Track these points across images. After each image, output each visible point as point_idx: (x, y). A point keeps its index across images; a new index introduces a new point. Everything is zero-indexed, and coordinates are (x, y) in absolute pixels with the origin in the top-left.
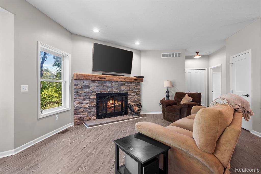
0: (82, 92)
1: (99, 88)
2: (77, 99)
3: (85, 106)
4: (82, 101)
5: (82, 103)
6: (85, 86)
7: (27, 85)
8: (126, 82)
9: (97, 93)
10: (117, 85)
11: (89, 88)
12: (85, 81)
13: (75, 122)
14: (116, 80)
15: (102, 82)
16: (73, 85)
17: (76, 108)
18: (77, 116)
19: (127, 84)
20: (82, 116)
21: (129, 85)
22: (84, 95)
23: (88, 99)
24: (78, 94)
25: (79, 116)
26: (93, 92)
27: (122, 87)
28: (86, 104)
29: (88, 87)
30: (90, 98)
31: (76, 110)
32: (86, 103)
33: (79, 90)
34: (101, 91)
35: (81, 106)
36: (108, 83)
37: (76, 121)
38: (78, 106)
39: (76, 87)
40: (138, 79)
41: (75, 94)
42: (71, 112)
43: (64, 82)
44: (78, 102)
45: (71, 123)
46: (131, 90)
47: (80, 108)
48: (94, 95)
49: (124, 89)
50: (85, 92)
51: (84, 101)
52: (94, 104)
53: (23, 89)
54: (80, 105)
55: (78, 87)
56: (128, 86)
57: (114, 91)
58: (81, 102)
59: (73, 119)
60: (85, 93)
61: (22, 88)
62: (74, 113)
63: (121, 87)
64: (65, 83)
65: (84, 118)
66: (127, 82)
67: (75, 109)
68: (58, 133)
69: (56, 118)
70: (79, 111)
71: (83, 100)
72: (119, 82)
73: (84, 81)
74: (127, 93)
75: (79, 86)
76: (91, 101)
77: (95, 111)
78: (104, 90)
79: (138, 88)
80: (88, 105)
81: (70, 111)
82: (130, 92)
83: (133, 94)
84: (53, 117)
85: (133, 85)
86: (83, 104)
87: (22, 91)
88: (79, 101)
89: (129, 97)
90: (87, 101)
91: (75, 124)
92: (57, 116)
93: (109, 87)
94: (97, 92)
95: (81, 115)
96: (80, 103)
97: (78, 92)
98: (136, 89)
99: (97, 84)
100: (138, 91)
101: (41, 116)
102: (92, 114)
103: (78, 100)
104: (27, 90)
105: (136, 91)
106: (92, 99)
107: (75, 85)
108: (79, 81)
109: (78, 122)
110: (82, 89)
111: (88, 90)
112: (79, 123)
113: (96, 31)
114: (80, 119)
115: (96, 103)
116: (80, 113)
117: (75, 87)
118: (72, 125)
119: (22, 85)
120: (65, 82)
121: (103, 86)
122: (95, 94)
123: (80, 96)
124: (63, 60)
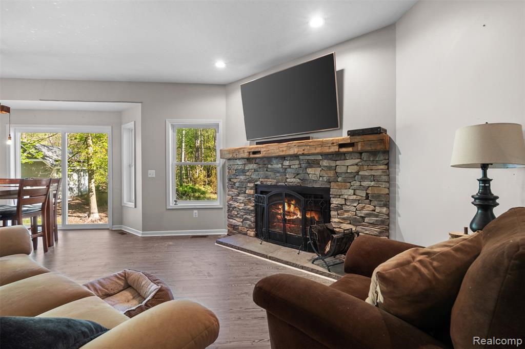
0: (235, 180)
1: (258, 174)
3: (238, 206)
4: (236, 197)
5: (235, 200)
6: (239, 170)
7: (154, 171)
8: (321, 154)
9: (256, 183)
10: (297, 166)
11: (244, 174)
12: (238, 162)
13: (228, 230)
14: (282, 154)
15: (264, 161)
18: (230, 221)
19: (325, 163)
20: (235, 223)
21: (333, 164)
22: (238, 187)
23: (242, 193)
24: (231, 183)
25: (232, 222)
26: (250, 182)
27: (310, 169)
28: (240, 203)
29: (243, 172)
30: (245, 193)
31: (230, 211)
33: (233, 176)
34: (262, 180)
35: (234, 206)
36: (274, 161)
37: (230, 229)
38: (230, 204)
39: (229, 172)
40: (356, 140)
45: (223, 230)
46: (340, 179)
47: (233, 209)
48: (251, 188)
49: (316, 176)
50: (239, 180)
51: (239, 198)
52: (251, 207)
53: (150, 174)
54: (232, 203)
56: (329, 168)
57: (288, 180)
60: (239, 184)
62: (228, 216)
63: (309, 171)
65: (237, 227)
66: (326, 156)
67: (228, 208)
69: (195, 214)
70: (232, 213)
71: (237, 194)
72: (301, 157)
74: (328, 190)
75: (232, 171)
76: (248, 200)
77: (253, 219)
78: (267, 177)
79: (373, 173)
80: (243, 205)
81: (223, 211)
82: (338, 186)
83: (348, 193)
84: (190, 211)
85: (349, 162)
86: (237, 203)
87: (149, 176)
88: (232, 196)
89: (335, 202)
90: (241, 198)
93: (279, 172)
94: (256, 181)
95: (234, 221)
96: (233, 200)
97: (231, 180)
98: (364, 178)
99: (255, 166)
100: (372, 183)
102: (248, 224)
103: (231, 194)
104: (154, 176)
105: (365, 184)
106: (249, 195)
108: (232, 162)
109: (231, 232)
111: (242, 177)
113: (220, 64)
114: (233, 227)
115: (253, 204)
116: (232, 216)
118: (225, 233)
119: (149, 171)
121: (265, 169)
122: (252, 185)
123: (232, 187)
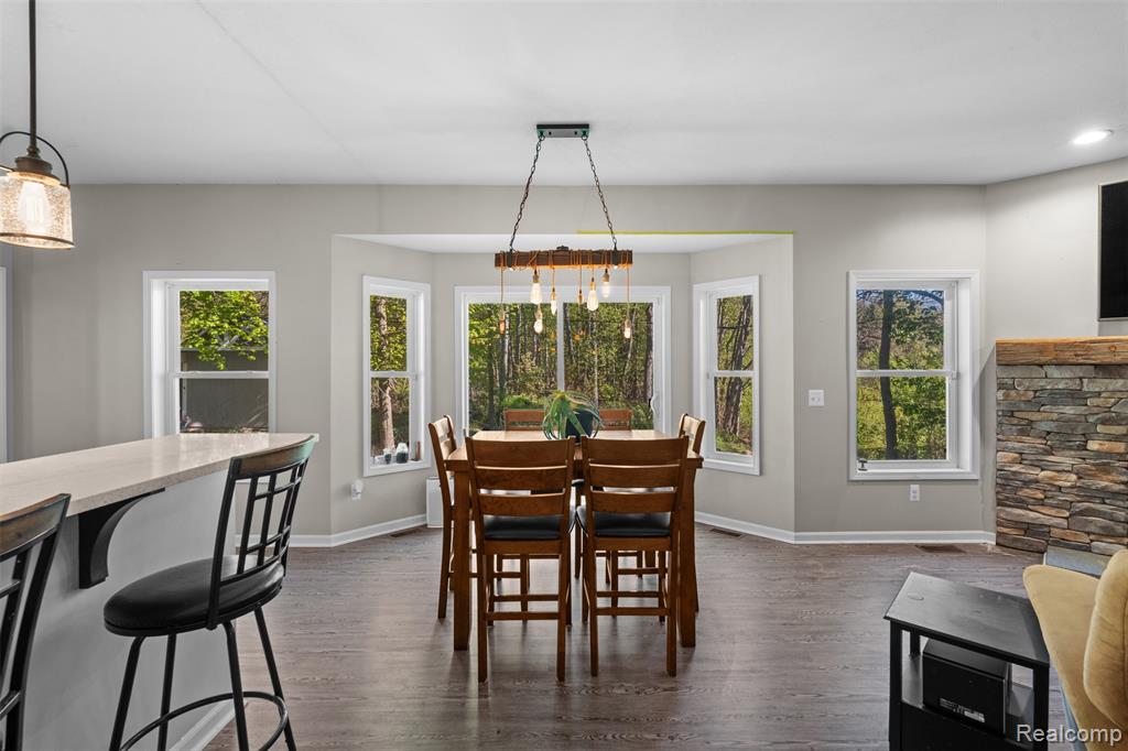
0: (1035, 416)
2: (1010, 444)
3: (1051, 478)
4: (1039, 457)
5: (1036, 463)
6: (1053, 392)
7: (823, 391)
11: (1079, 402)
12: (1054, 372)
13: (999, 534)
16: (994, 386)
17: (1006, 479)
18: (1008, 513)
20: (1033, 519)
22: (1049, 433)
23: (1070, 448)
24: (1015, 421)
25: (1019, 515)
26: (1105, 422)
28: (1059, 471)
29: (1076, 396)
30: (1080, 448)
31: (1008, 489)
32: (1060, 468)
33: (1023, 406)
35: (1032, 477)
37: (1005, 530)
38: (1014, 473)
39: (1006, 396)
41: (1000, 424)
42: (982, 489)
43: (955, 376)
44: (1017, 455)
45: (982, 532)
47: (1027, 483)
48: (1115, 439)
50: (1055, 416)
51: (1051, 458)
52: (1112, 482)
53: (813, 399)
54: (1023, 471)
55: (1013, 393)
58: (1033, 457)
59: (991, 517)
60: (1053, 425)
61: (811, 396)
62: (998, 499)
64: (958, 376)
65: (1046, 529)
67: (999, 481)
68: (917, 545)
69: (912, 494)
70: (1020, 493)
71: (1045, 450)
73: (1045, 368)
75: (1024, 390)
76: (1095, 465)
77: (1120, 514)
80: (1074, 477)
81: (978, 487)
84: (901, 487)
86: (1042, 470)
87: (811, 403)
88: (1021, 454)
90: (1064, 459)
91: (1001, 541)
92: (915, 487)
95: (1032, 514)
96: (1025, 462)
97: (1016, 414)
101: (857, 475)
102: (1101, 524)
103: (1015, 449)
104: (822, 403)
106: (1100, 455)
107: (1001, 386)
108: (1017, 372)
109: (1016, 540)
110: (1036, 403)
111: (1069, 410)
112: (1019, 545)
114: (1028, 528)
115: (1125, 479)
116: (1023, 501)
117: (1001, 393)
118: (989, 542)
119: (811, 391)
120: (958, 374)
122: (1120, 430)
123: (1024, 432)
124: (951, 297)
